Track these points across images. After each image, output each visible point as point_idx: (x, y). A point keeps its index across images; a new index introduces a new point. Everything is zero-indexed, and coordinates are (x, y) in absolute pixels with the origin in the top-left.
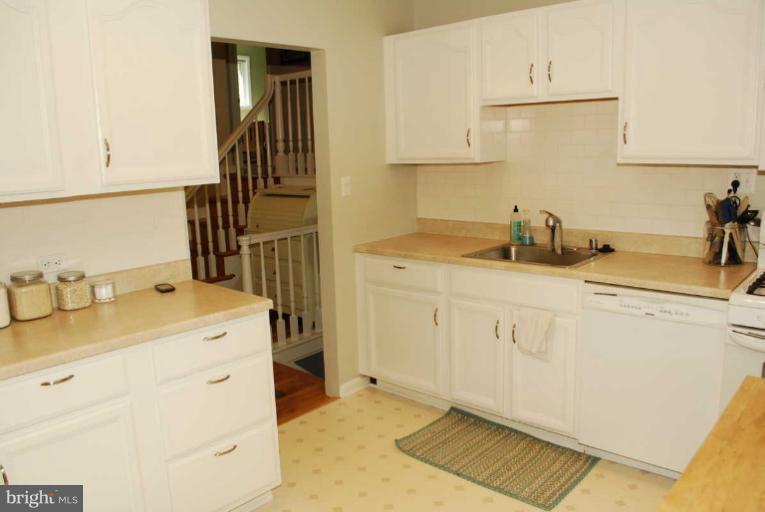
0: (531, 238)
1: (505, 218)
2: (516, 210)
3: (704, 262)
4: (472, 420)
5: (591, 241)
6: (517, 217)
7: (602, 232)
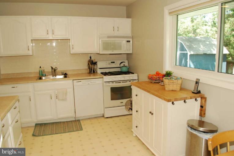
0: (45, 74)
1: (37, 70)
2: (40, 67)
3: (88, 73)
4: (44, 125)
5: (62, 73)
6: (41, 69)
7: (64, 70)
